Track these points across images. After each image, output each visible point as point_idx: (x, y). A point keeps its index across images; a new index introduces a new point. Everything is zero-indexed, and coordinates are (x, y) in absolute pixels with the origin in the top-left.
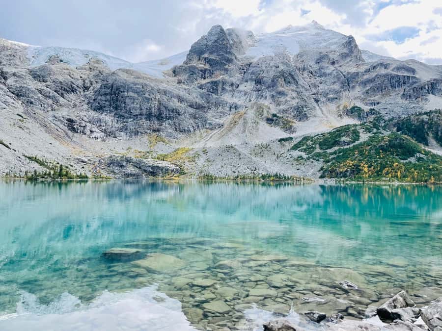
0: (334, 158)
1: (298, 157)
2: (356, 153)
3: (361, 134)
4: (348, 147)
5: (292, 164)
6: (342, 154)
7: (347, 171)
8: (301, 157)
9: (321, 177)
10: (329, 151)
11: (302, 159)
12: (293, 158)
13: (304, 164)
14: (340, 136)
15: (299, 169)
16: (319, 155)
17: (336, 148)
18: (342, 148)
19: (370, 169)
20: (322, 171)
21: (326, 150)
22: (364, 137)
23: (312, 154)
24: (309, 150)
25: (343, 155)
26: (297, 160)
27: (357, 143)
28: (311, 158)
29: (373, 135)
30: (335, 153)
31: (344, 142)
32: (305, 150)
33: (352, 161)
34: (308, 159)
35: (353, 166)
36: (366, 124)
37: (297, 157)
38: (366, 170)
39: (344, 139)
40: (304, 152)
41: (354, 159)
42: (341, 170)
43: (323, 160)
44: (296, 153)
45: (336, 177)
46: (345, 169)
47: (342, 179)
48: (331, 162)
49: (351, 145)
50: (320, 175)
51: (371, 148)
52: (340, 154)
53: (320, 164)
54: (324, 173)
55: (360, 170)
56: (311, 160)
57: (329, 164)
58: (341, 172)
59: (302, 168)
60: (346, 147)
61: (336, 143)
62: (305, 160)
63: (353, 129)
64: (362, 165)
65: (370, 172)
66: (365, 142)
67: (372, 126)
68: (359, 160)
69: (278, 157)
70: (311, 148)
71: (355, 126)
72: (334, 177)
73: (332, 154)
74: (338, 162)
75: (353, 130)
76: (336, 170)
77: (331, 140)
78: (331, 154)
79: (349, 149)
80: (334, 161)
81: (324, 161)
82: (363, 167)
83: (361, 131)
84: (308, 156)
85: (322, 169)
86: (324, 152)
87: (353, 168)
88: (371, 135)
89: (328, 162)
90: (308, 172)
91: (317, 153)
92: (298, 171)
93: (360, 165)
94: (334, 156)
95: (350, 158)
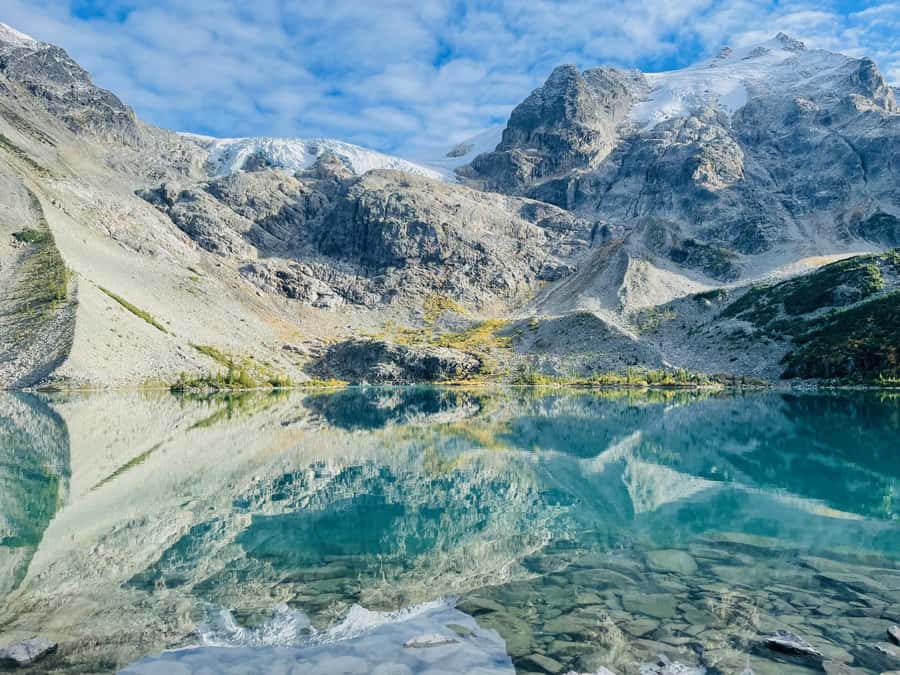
0: (816, 334)
1: (735, 333)
2: (869, 319)
3: (885, 277)
4: (852, 306)
5: (721, 349)
6: (836, 322)
7: (846, 361)
8: (740, 333)
9: (786, 376)
10: (808, 317)
11: (744, 336)
12: (722, 336)
13: (747, 347)
14: (834, 282)
15: (736, 359)
16: (782, 326)
17: (825, 310)
18: (838, 309)
20: (787, 364)
21: (802, 316)
22: (892, 282)
23: (768, 324)
24: (761, 317)
25: (838, 325)
26: (732, 339)
27: (874, 297)
28: (764, 334)
30: (820, 321)
31: (842, 294)
32: (750, 318)
33: (858, 339)
34: (758, 335)
35: (861, 351)
36: (897, 254)
37: (732, 331)
38: (890, 358)
39: (843, 288)
40: (749, 321)
41: (865, 335)
42: (833, 360)
43: (791, 337)
44: (731, 324)
45: (821, 375)
46: (842, 358)
47: (833, 381)
48: (810, 342)
49: (860, 303)
50: (782, 372)
52: (833, 323)
53: (780, 349)
54: (791, 366)
55: (878, 359)
56: (765, 338)
57: (805, 346)
58: (831, 365)
59: (743, 357)
60: (846, 308)
61: (826, 299)
62: (750, 340)
63: (866, 265)
66: (891, 295)
68: (877, 336)
69: (689, 334)
70: (766, 312)
71: (871, 257)
72: (813, 377)
73: (813, 325)
74: (825, 341)
75: (865, 269)
76: (820, 359)
77: (811, 292)
78: (812, 323)
79: (856, 312)
80: (817, 339)
81: (793, 341)
82: (884, 351)
83: (885, 269)
84: (756, 330)
85: (787, 357)
86: (795, 320)
87: (862, 355)
89: (803, 341)
90: (755, 367)
91: (779, 322)
92: (733, 363)
93: (879, 348)
94: (818, 328)
95: (854, 333)
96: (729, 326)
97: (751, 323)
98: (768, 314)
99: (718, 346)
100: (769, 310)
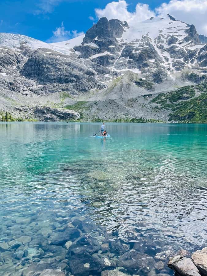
0: (178, 108)
1: (155, 107)
2: (192, 104)
3: (196, 92)
4: (187, 100)
5: (151, 112)
6: (183, 105)
7: (186, 116)
8: (157, 107)
9: (170, 120)
10: (175, 103)
11: (158, 108)
12: (152, 108)
13: (159, 112)
14: (183, 93)
16: (168, 106)
17: (180, 101)
18: (184, 101)
19: (201, 115)
20: (170, 116)
21: (174, 103)
22: (198, 94)
23: (165, 105)
25: (184, 106)
26: (154, 109)
27: (193, 98)
28: (164, 108)
29: (204, 93)
30: (179, 104)
31: (185, 97)
32: (160, 103)
33: (189, 110)
34: (162, 108)
35: (190, 113)
36: (199, 86)
38: (198, 115)
39: (186, 95)
40: (159, 104)
41: (191, 109)
42: (182, 115)
43: (171, 109)
44: (154, 104)
45: (179, 120)
46: (185, 115)
47: (182, 121)
48: (176, 110)
49: (190, 99)
51: (202, 101)
52: (182, 105)
53: (168, 112)
54: (171, 117)
55: (194, 115)
56: (164, 109)
58: (182, 117)
59: (158, 114)
60: (186, 101)
61: (180, 98)
62: (160, 109)
63: (191, 88)
64: (196, 112)
65: (200, 117)
66: (198, 97)
67: (203, 86)
68: (194, 109)
69: (142, 107)
70: (163, 101)
71: (192, 86)
72: (177, 120)
74: (180, 110)
75: (191, 89)
76: (179, 115)
77: (177, 96)
78: (176, 105)
79: (188, 102)
80: (178, 109)
81: (171, 110)
82: (196, 113)
83: (196, 90)
84: (161, 106)
86: (172, 104)
87: (190, 114)
88: (202, 93)
89: (174, 110)
90: (161, 117)
91: (168, 104)
92: (155, 116)
93: (195, 112)
94: (178, 106)
95: (188, 108)
97: (159, 105)
98: (164, 102)
99: (151, 111)
100: (165, 101)
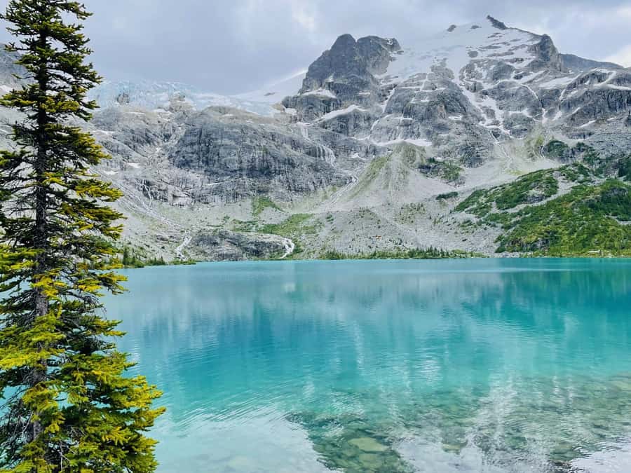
0: (518, 222)
1: (465, 223)
2: (551, 213)
3: (560, 184)
4: (539, 204)
5: (456, 233)
6: (530, 214)
7: (537, 241)
8: (468, 222)
9: (498, 251)
10: (511, 211)
11: (471, 224)
12: (456, 224)
13: (473, 232)
14: (527, 187)
15: (466, 240)
16: (495, 218)
17: (522, 206)
18: (530, 205)
19: (572, 237)
20: (499, 242)
21: (507, 210)
22: (564, 188)
23: (486, 216)
24: (481, 211)
25: (532, 217)
26: (463, 226)
27: (553, 197)
28: (484, 223)
29: (579, 184)
30: (519, 214)
31: (533, 196)
32: (475, 211)
33: (545, 226)
34: (480, 224)
35: (546, 234)
36: (567, 169)
37: (463, 221)
38: (566, 238)
39: (534, 192)
40: (473, 214)
41: (548, 223)
42: (529, 240)
43: (501, 225)
44: (462, 216)
45: (521, 250)
46: (534, 238)
47: (529, 253)
48: (514, 228)
49: (544, 202)
50: (496, 248)
51: (574, 204)
52: (527, 216)
53: (496, 232)
54: (502, 244)
55: (557, 238)
56: (484, 225)
57: (511, 231)
58: (528, 243)
59: (470, 238)
60: (535, 204)
61: (522, 199)
62: (475, 227)
63: (547, 176)
64: (560, 231)
65: (572, 242)
66: (565, 196)
67: (576, 170)
68: (556, 224)
69: (435, 222)
70: (484, 207)
71: (551, 171)
72: (518, 251)
74: (523, 227)
75: (547, 179)
76: (520, 240)
77: (513, 195)
78: (514, 216)
79: (542, 208)
80: (518, 225)
81: (502, 227)
82: (561, 234)
83: (560, 179)
84: (478, 220)
85: (499, 238)
86: (503, 213)
87: (546, 236)
88: (576, 185)
89: (509, 227)
90: (478, 244)
91: (493, 215)
92: (464, 243)
93: (557, 232)
94: (518, 218)
95: (541, 222)
96: (461, 217)
97: (474, 216)
98: (485, 209)
99: (455, 231)
100: (486, 207)
